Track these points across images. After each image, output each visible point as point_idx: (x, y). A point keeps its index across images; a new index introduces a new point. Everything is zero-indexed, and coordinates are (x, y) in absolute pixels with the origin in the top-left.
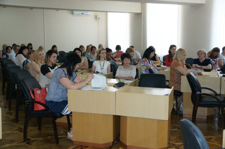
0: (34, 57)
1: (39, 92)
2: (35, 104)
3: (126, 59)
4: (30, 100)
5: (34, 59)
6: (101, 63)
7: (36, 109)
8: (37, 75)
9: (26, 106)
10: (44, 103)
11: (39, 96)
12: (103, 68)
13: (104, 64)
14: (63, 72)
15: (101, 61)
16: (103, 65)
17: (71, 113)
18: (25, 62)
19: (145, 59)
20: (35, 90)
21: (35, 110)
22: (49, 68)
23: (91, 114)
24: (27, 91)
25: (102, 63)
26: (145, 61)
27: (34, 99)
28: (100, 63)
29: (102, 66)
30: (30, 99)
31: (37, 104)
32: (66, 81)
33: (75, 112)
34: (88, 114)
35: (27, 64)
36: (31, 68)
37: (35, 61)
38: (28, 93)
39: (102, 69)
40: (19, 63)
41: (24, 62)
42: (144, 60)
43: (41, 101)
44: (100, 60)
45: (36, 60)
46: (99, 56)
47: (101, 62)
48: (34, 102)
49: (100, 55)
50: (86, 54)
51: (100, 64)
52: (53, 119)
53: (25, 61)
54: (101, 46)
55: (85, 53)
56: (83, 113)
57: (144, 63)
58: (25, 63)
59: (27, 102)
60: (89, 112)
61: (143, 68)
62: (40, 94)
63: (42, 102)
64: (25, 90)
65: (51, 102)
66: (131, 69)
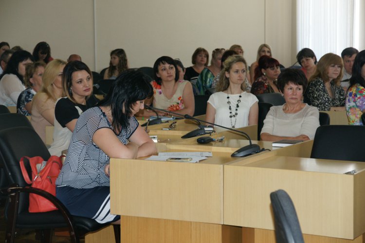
0: (44, 81)
1: (41, 166)
2: (31, 194)
3: (292, 85)
4: (19, 186)
5: (43, 85)
6: (230, 100)
7: (32, 209)
8: (49, 129)
9: (10, 200)
10: (53, 193)
11: (41, 177)
12: (236, 114)
13: (239, 101)
14: (102, 116)
15: (232, 93)
16: (238, 106)
17: (118, 218)
18: (24, 95)
19: (358, 89)
20: (32, 161)
21: (30, 212)
22: (77, 107)
23: (166, 221)
24: (13, 162)
25: (234, 98)
26: (355, 95)
27: (30, 185)
28: (227, 100)
29: (234, 108)
30: (20, 183)
31: (35, 195)
32: (106, 137)
33: (127, 217)
34: (158, 220)
35: (28, 101)
36: (34, 112)
37: (45, 91)
38: (15, 168)
39: (234, 116)
40: (8, 99)
41: (21, 96)
42: (354, 90)
43: (46, 188)
44: (229, 89)
45: (49, 88)
46: (227, 79)
47: (230, 95)
48: (28, 190)
49: (227, 75)
50: (209, 76)
51: (229, 102)
52: (73, 233)
53: (23, 92)
54: (266, 49)
55: (208, 71)
56: (146, 220)
57: (355, 101)
58: (23, 98)
59: (13, 191)
60: (160, 218)
61: (355, 114)
62: (42, 171)
63: (48, 190)
64: (8, 161)
65: (69, 189)
66: (305, 115)
